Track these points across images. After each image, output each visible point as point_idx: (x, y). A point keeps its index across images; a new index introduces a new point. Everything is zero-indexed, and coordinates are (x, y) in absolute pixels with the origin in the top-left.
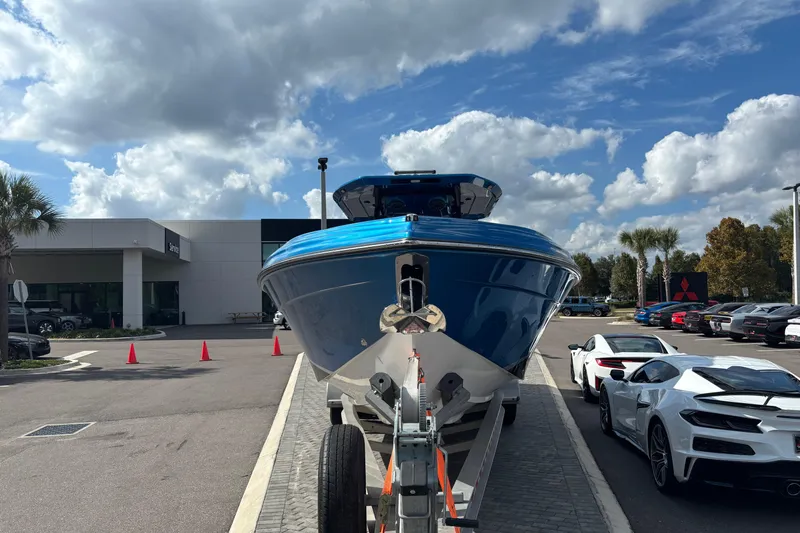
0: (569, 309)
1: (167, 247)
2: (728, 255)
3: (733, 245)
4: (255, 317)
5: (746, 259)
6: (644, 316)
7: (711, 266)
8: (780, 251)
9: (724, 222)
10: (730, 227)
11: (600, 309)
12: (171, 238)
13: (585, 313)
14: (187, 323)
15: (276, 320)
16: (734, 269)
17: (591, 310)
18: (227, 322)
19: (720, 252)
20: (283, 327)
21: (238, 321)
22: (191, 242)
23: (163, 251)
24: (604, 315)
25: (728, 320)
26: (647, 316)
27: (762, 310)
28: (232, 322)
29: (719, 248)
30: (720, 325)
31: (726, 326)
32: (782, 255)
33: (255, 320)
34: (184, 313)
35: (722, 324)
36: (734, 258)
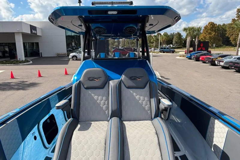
0: (163, 51)
1: (31, 31)
2: (210, 33)
3: (211, 31)
4: (64, 54)
5: (215, 35)
6: (189, 56)
7: (204, 37)
8: (226, 33)
9: (209, 23)
10: (211, 25)
11: (172, 51)
12: (33, 28)
13: (167, 52)
14: (43, 56)
15: (70, 57)
16: (211, 38)
17: (169, 51)
18: (55, 56)
19: (207, 33)
20: (72, 59)
21: (59, 56)
22: (41, 29)
23: (30, 33)
24: (173, 53)
25: (223, 62)
26: (191, 56)
27: (235, 58)
28: (57, 56)
29: (207, 31)
30: (219, 63)
31: (222, 64)
32: (226, 34)
33: (65, 56)
34: (41, 53)
35: (221, 63)
36: (211, 34)
